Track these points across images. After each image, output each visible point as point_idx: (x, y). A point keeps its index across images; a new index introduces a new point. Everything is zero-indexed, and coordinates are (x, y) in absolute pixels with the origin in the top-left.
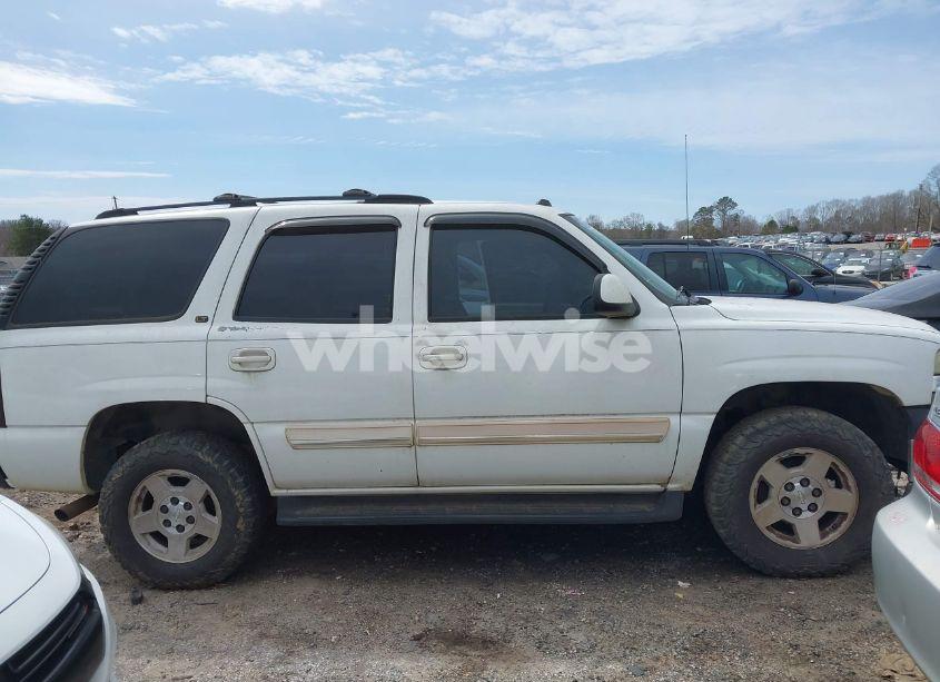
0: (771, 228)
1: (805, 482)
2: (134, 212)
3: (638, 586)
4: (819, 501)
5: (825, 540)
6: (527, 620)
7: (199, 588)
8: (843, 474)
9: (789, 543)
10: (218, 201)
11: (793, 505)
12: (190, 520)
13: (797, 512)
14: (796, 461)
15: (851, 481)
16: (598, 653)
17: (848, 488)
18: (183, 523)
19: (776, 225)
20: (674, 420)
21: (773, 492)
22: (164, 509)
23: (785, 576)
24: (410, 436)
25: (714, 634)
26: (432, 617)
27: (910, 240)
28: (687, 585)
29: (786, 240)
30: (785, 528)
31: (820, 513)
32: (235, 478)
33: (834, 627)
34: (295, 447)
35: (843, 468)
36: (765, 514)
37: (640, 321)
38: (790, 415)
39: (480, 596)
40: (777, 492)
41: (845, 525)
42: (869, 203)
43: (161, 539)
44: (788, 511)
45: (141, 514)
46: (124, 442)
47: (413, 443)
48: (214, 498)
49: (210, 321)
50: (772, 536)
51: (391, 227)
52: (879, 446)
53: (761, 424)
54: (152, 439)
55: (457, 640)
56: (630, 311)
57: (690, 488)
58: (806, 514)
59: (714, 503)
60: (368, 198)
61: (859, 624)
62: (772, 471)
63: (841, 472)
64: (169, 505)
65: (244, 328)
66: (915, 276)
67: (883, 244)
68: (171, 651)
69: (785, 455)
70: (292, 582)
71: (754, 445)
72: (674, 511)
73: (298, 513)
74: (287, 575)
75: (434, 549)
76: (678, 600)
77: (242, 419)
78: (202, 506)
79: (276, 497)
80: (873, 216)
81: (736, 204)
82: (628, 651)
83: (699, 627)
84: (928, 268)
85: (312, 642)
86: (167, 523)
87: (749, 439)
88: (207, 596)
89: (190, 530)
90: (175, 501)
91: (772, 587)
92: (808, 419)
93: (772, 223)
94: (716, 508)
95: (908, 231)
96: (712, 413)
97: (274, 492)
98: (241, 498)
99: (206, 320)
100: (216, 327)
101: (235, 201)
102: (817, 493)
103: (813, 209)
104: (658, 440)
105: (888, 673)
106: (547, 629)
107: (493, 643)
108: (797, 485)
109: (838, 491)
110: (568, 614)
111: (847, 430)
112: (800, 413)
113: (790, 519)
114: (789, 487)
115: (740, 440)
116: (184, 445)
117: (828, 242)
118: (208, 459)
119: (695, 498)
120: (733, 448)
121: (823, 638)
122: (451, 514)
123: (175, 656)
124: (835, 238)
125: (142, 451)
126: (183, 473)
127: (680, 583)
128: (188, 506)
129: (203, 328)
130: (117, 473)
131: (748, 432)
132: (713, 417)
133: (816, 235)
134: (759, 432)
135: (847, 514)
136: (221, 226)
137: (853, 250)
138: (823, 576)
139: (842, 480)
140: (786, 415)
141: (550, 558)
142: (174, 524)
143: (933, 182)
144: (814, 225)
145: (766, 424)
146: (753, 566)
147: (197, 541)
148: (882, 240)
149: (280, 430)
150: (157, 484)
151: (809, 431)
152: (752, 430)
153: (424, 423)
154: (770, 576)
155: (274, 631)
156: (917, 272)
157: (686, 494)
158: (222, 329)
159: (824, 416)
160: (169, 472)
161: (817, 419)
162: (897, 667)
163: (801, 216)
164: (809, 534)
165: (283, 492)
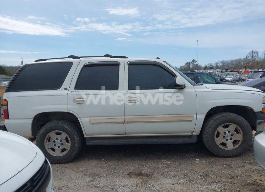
0: (206, 68)
1: (229, 132)
2: (45, 60)
3: (185, 160)
4: (233, 137)
5: (234, 147)
6: (157, 169)
7: (64, 163)
8: (239, 130)
9: (225, 148)
10: (69, 57)
11: (226, 138)
12: (62, 144)
13: (227, 140)
14: (226, 127)
15: (241, 132)
16: (178, 177)
17: (240, 134)
18: (60, 145)
19: (207, 67)
20: (195, 116)
21: (221, 135)
22: (54, 142)
23: (224, 157)
24: (123, 121)
25: (208, 172)
26: (131, 169)
27: (244, 71)
28: (198, 160)
29: (210, 71)
30: (224, 144)
31: (233, 140)
32: (75, 133)
33: (239, 169)
34: (92, 124)
35: (239, 128)
36: (219, 141)
37: (185, 90)
38: (225, 114)
39: (143, 164)
40: (222, 135)
41: (240, 143)
42: (232, 61)
43: (53, 150)
44: (225, 140)
45: (48, 143)
46: (42, 123)
47: (124, 123)
48: (69, 138)
49: (68, 90)
50: (221, 147)
51: (117, 65)
52: (248, 122)
53: (217, 117)
54: (51, 122)
55: (139, 175)
56: (184, 87)
57: (199, 134)
58: (229, 141)
59: (205, 138)
60: (110, 57)
61: (246, 168)
62: (221, 129)
63: (238, 129)
64: (56, 140)
65: (77, 92)
66: (248, 80)
67: (237, 72)
68: (60, 179)
69: (224, 125)
70: (90, 161)
71: (216, 122)
72: (194, 140)
73: (92, 142)
74: (88, 159)
75: (128, 152)
76: (197, 164)
77: (77, 116)
78: (65, 140)
79: (86, 138)
80: (233, 65)
81: (196, 62)
82: (186, 176)
83: (203, 170)
84: (251, 78)
85: (99, 176)
86: (55, 145)
87: (214, 121)
88: (67, 165)
89: (62, 147)
90: (57, 139)
91: (221, 160)
92: (230, 115)
93: (206, 67)
94: (205, 139)
95: (243, 69)
96: (205, 114)
97: (85, 136)
98: (76, 138)
99: (67, 89)
100: (70, 92)
101: (74, 57)
102: (232, 135)
103: (217, 63)
104: (191, 121)
105: (255, 180)
106: (163, 171)
107: (149, 175)
108: (227, 133)
109: (237, 134)
110: (168, 167)
111: (240, 118)
112: (228, 114)
113: (225, 142)
114: (225, 133)
115: (212, 121)
116: (60, 124)
117: (221, 72)
118: (67, 127)
119: (200, 137)
120: (210, 123)
121: (236, 172)
122: (134, 142)
123: (61, 181)
124: (224, 71)
125: (48, 125)
126: (60, 131)
127: (196, 159)
128: (61, 141)
129: (66, 92)
130: (41, 131)
131: (214, 119)
132: (205, 115)
133: (218, 70)
134: (217, 119)
135: (240, 140)
136: (71, 64)
137: (229, 74)
138: (234, 157)
139: (239, 131)
140: (224, 114)
141: (160, 154)
142: (57, 145)
143: (250, 56)
144: (217, 67)
145: (218, 117)
146: (215, 154)
147: (63, 150)
148: (236, 71)
149: (87, 119)
150: (53, 135)
151: (230, 118)
152: (215, 118)
153: (127, 117)
154: (220, 157)
155: (88, 174)
156: (248, 79)
157: (198, 135)
158: (71, 92)
159: (234, 114)
160: (56, 131)
161: (232, 115)
162: (257, 179)
163: (214, 65)
164: (230, 146)
165: (88, 136)
